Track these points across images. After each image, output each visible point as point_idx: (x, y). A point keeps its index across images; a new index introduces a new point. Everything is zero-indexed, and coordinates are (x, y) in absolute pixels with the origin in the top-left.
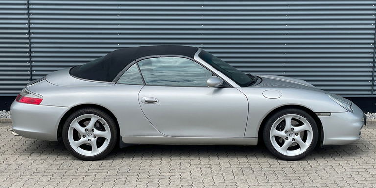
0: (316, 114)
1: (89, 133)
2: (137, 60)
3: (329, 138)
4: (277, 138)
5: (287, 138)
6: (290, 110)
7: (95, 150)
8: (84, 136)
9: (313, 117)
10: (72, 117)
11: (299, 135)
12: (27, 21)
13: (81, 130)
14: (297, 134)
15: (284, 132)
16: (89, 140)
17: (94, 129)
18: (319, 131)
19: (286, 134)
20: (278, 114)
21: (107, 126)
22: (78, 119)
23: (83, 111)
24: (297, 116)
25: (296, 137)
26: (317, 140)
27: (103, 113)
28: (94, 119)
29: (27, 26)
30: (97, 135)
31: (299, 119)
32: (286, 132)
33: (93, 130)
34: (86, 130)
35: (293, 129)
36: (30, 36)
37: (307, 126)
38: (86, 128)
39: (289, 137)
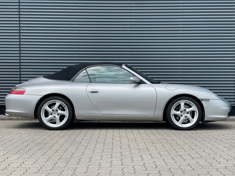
0: (200, 100)
1: (54, 112)
2: (86, 68)
3: (208, 116)
4: (175, 116)
5: (182, 116)
6: (183, 97)
7: (58, 124)
8: (51, 114)
9: (198, 102)
10: (44, 102)
11: (189, 113)
12: (19, 58)
13: (50, 110)
14: (188, 113)
15: (179, 112)
16: (55, 117)
17: (58, 109)
18: (202, 111)
19: (181, 113)
20: (176, 100)
21: (66, 108)
22: (48, 103)
23: (51, 98)
24: (188, 102)
25: (187, 115)
26: (201, 117)
27: (63, 100)
28: (58, 103)
29: (18, 61)
30: (60, 114)
31: (189, 103)
32: (181, 112)
33: (57, 111)
34: (53, 110)
35: (186, 110)
36: (20, 67)
37: (194, 108)
38: (53, 109)
39: (183, 115)
